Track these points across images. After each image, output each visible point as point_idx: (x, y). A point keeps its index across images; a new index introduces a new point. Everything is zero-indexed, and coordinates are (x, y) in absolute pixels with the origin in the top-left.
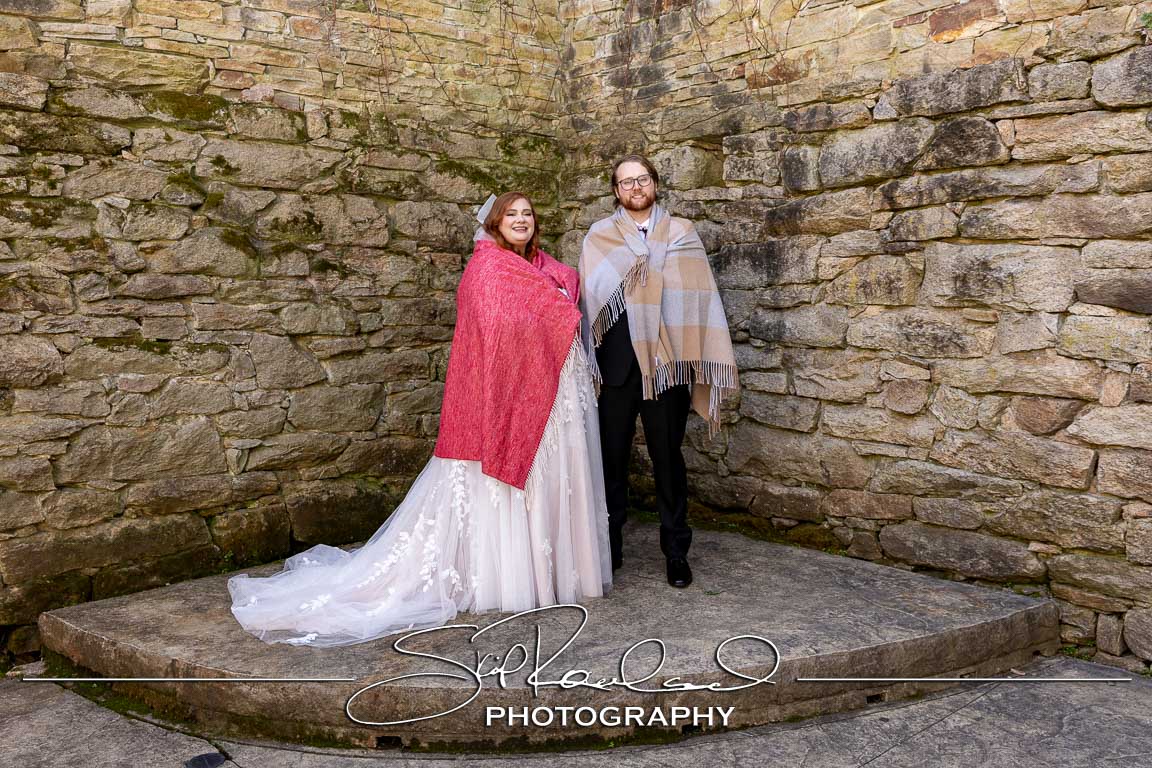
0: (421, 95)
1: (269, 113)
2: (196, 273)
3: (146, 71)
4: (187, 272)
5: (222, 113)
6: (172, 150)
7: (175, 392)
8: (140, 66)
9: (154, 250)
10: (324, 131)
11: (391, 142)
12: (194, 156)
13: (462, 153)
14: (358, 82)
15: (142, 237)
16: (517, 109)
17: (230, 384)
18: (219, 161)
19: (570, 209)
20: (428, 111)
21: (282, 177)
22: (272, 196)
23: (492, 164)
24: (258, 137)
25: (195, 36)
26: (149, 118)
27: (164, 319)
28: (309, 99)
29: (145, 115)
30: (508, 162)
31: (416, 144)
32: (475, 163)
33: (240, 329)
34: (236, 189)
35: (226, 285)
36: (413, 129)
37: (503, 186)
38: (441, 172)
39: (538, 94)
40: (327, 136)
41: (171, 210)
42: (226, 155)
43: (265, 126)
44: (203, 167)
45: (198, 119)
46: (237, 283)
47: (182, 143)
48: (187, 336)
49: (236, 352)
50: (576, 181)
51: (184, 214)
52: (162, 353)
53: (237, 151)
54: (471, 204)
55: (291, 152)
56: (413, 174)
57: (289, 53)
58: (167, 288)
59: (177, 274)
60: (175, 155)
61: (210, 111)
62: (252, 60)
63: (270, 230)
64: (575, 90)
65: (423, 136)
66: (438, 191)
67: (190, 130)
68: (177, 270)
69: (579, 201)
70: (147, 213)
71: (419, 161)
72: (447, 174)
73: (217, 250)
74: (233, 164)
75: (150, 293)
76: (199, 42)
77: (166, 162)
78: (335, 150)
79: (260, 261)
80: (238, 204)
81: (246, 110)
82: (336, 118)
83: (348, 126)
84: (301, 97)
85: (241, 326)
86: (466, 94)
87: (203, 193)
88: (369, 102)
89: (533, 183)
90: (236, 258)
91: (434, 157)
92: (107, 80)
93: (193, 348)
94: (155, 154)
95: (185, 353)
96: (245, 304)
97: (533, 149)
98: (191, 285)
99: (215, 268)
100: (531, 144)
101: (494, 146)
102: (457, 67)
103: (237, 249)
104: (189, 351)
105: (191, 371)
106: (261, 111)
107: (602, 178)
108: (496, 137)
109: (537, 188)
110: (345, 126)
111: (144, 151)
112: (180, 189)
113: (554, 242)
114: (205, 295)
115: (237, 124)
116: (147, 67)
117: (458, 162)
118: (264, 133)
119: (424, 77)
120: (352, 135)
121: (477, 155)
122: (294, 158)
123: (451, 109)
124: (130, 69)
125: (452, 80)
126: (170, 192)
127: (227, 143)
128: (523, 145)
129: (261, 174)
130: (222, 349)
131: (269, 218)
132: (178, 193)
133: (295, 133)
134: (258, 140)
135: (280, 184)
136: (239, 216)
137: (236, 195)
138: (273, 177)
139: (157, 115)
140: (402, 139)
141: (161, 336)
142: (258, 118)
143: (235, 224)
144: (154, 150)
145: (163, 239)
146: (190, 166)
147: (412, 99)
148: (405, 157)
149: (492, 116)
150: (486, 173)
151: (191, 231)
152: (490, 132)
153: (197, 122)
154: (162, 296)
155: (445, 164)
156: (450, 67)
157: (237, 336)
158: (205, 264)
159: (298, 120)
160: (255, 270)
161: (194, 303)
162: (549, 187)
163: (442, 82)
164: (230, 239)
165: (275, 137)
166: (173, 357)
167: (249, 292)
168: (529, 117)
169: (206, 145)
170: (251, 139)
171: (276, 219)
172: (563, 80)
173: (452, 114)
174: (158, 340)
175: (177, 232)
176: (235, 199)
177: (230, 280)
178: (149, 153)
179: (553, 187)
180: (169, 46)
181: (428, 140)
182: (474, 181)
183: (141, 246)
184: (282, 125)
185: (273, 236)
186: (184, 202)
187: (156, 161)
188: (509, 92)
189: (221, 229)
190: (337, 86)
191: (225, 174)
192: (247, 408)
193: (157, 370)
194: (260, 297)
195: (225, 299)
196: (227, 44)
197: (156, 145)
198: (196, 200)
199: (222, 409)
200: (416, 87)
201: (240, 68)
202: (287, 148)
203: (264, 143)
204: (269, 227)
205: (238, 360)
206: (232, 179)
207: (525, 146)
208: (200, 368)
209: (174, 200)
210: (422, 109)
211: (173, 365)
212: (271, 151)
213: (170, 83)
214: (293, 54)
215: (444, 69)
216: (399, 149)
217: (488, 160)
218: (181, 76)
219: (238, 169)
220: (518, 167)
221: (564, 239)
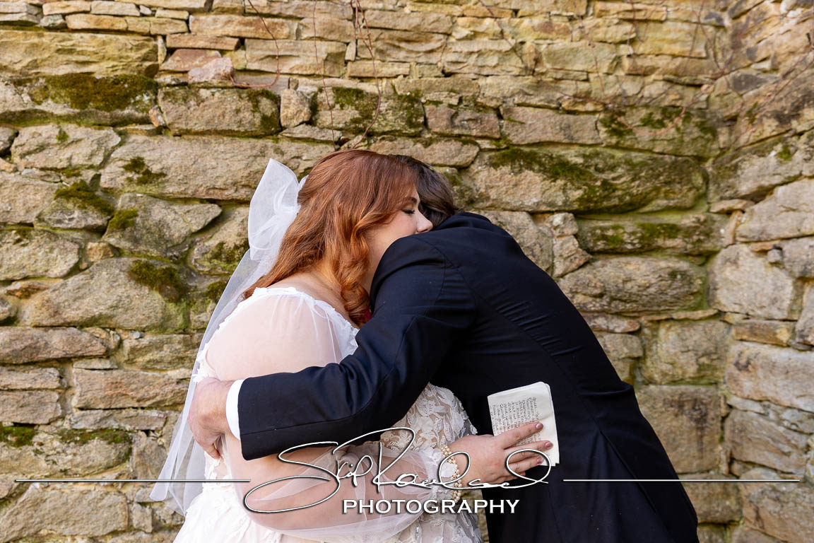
0: (479, 64)
1: (217, 95)
2: (82, 325)
3: (69, 57)
4: (69, 325)
5: (146, 98)
6: (67, 153)
7: (37, 503)
8: (58, 51)
9: (27, 293)
10: (304, 116)
11: (411, 124)
12: (98, 160)
13: (534, 137)
14: (381, 52)
15: (10, 276)
16: (639, 73)
17: (129, 489)
18: (136, 164)
19: (729, 213)
20: (491, 86)
21: (234, 184)
22: (215, 211)
23: (589, 151)
24: (198, 128)
25: (138, 7)
26: (36, 111)
27: (26, 394)
28: (304, 79)
29: (29, 107)
30: (616, 147)
31: (454, 127)
32: (557, 151)
33: (150, 408)
34: (162, 203)
35: (130, 341)
36: (451, 106)
37: (605, 183)
38: (495, 166)
39: (677, 49)
40: (311, 122)
41: (52, 235)
42: (147, 156)
43: (208, 114)
44: (112, 176)
45: (108, 109)
46: (148, 339)
47: (82, 144)
48: (63, 418)
49: (141, 442)
50: (736, 167)
51: (73, 241)
52: (20, 443)
53: (167, 151)
54: (552, 213)
55: (253, 147)
56: (448, 170)
57: (276, 20)
58: (34, 348)
59: (52, 327)
60: (70, 159)
61: (127, 97)
62: (219, 32)
63: (210, 260)
64: (738, 35)
65: (468, 114)
66: (493, 194)
67: (100, 126)
68: (52, 321)
69: (743, 198)
70: (18, 241)
71: (459, 151)
72: (506, 169)
73: (120, 291)
74: (155, 168)
75: (8, 355)
76: (143, 15)
77: (56, 170)
78: (322, 142)
79: (189, 305)
80: (161, 224)
81: (181, 92)
82: (327, 97)
83: (342, 106)
84: (294, 77)
85: (148, 403)
86: (553, 56)
87: (107, 210)
88: (396, 77)
89: (659, 175)
90: (149, 302)
91: (486, 144)
92: (14, 72)
93: (67, 437)
94: (39, 160)
95: (56, 443)
96: (161, 370)
97: (661, 124)
98: (71, 342)
99: (114, 316)
100: (658, 117)
101: (591, 124)
102: (537, 21)
103: (151, 289)
104: (63, 440)
105: (65, 472)
106: (204, 93)
107: (780, 155)
108: (594, 112)
109: (667, 183)
110: (338, 106)
111: (23, 156)
112: (70, 205)
113: (702, 265)
114: (95, 357)
115: (164, 113)
116: (70, 51)
117: (527, 150)
118: (208, 123)
119: (486, 39)
120: (348, 119)
121: (561, 137)
122: (256, 157)
123: (530, 80)
124: (46, 55)
125: (530, 40)
126: (53, 211)
127: (155, 141)
128: (642, 120)
129: (199, 181)
130: (120, 438)
131: (212, 243)
132: (64, 211)
133: (258, 121)
134: (197, 133)
135: (230, 193)
136: (161, 239)
137: (159, 212)
138: (219, 184)
139: (48, 106)
140: (431, 121)
141: (18, 420)
142: (200, 101)
143: (154, 253)
144: (40, 155)
145: (42, 277)
146: (91, 173)
147: (465, 70)
148: (436, 146)
149: (595, 85)
150: (576, 164)
151: (84, 265)
152: (584, 103)
153: (107, 114)
154: (26, 360)
155: (504, 156)
156: (526, 21)
157: (143, 418)
158: (96, 312)
159: (265, 104)
160: (180, 320)
161: (75, 370)
162: (689, 181)
163: (513, 42)
164: (142, 275)
165: (224, 127)
166: (37, 452)
167: (166, 352)
168: (661, 84)
169: (120, 144)
170: (188, 132)
171: (221, 244)
172: (719, 26)
173: (529, 87)
174: (16, 424)
175: (62, 266)
176: (157, 218)
177: (137, 335)
178: (30, 158)
179: (698, 180)
180: (98, 22)
181: (475, 120)
182: (554, 176)
183: (12, 287)
184: (238, 111)
185: (215, 267)
186: (73, 224)
187: (42, 169)
188: (625, 50)
189: (128, 261)
190: (347, 58)
191: (142, 182)
192: (150, 529)
193: (12, 470)
194: (182, 358)
195: (131, 362)
196: (185, 15)
197: (41, 148)
198: (95, 219)
199: (111, 529)
200: (471, 53)
201: (201, 44)
202: (245, 143)
203: (212, 139)
204: (209, 256)
205: (141, 454)
206: (152, 189)
207: (647, 122)
208: (77, 466)
209: (59, 221)
210: (482, 82)
211: (34, 462)
212: (222, 147)
213: (100, 70)
214: (281, 20)
215: (517, 26)
216: (428, 136)
217: (582, 145)
218: (114, 60)
219: (162, 175)
220: (634, 154)
221: (718, 261)
